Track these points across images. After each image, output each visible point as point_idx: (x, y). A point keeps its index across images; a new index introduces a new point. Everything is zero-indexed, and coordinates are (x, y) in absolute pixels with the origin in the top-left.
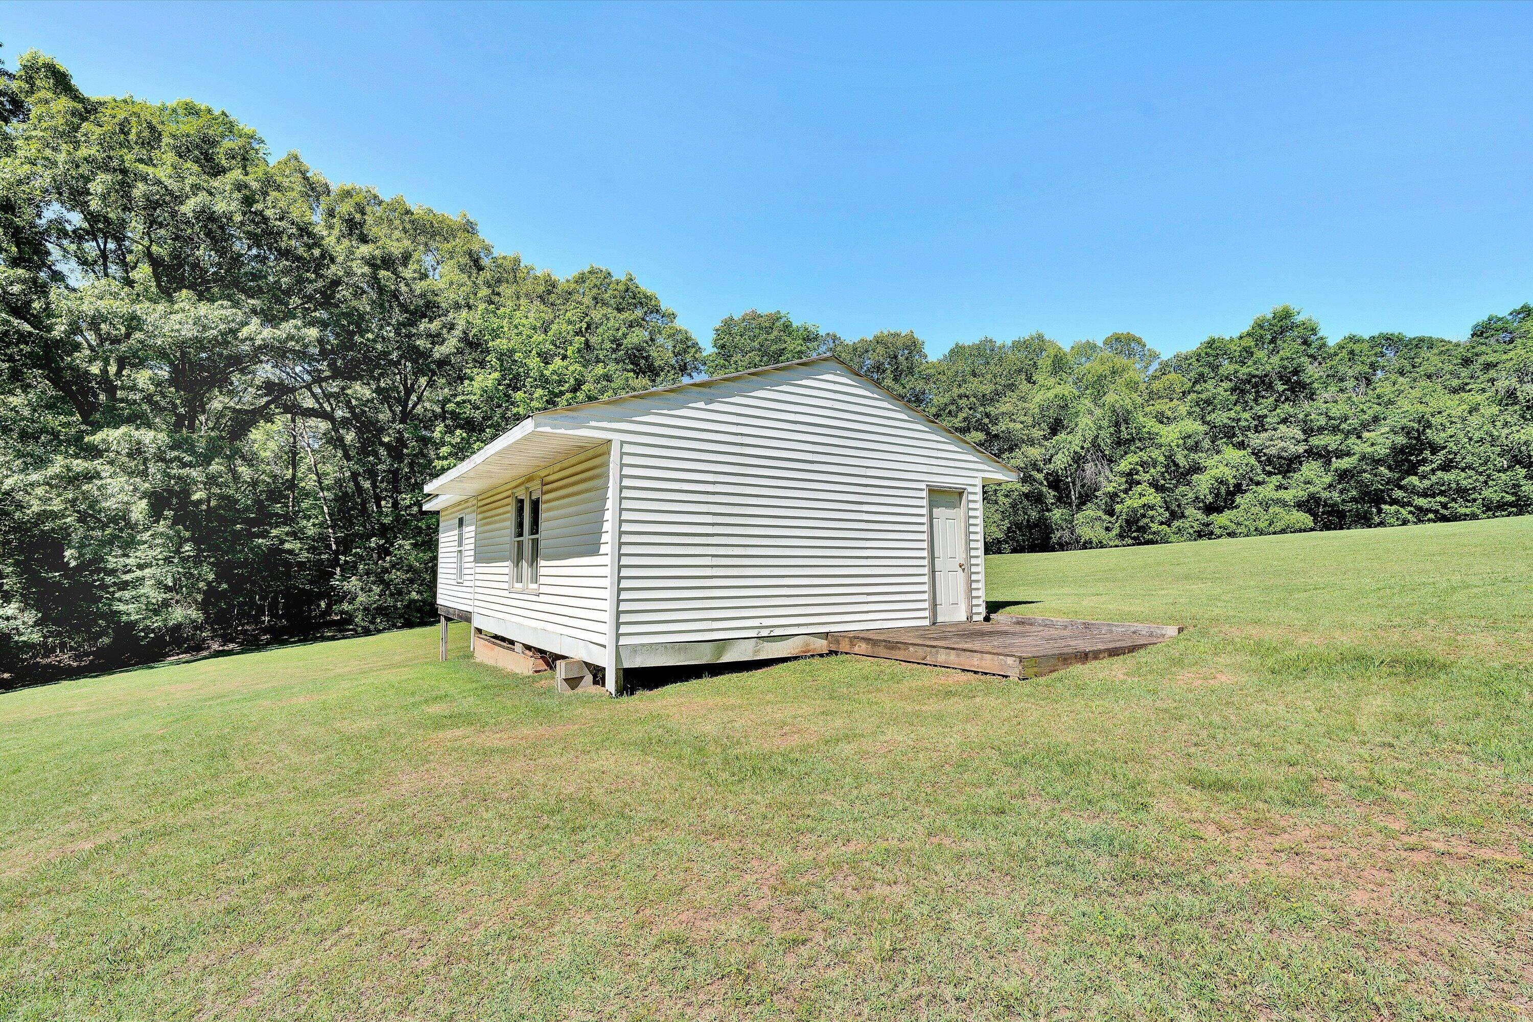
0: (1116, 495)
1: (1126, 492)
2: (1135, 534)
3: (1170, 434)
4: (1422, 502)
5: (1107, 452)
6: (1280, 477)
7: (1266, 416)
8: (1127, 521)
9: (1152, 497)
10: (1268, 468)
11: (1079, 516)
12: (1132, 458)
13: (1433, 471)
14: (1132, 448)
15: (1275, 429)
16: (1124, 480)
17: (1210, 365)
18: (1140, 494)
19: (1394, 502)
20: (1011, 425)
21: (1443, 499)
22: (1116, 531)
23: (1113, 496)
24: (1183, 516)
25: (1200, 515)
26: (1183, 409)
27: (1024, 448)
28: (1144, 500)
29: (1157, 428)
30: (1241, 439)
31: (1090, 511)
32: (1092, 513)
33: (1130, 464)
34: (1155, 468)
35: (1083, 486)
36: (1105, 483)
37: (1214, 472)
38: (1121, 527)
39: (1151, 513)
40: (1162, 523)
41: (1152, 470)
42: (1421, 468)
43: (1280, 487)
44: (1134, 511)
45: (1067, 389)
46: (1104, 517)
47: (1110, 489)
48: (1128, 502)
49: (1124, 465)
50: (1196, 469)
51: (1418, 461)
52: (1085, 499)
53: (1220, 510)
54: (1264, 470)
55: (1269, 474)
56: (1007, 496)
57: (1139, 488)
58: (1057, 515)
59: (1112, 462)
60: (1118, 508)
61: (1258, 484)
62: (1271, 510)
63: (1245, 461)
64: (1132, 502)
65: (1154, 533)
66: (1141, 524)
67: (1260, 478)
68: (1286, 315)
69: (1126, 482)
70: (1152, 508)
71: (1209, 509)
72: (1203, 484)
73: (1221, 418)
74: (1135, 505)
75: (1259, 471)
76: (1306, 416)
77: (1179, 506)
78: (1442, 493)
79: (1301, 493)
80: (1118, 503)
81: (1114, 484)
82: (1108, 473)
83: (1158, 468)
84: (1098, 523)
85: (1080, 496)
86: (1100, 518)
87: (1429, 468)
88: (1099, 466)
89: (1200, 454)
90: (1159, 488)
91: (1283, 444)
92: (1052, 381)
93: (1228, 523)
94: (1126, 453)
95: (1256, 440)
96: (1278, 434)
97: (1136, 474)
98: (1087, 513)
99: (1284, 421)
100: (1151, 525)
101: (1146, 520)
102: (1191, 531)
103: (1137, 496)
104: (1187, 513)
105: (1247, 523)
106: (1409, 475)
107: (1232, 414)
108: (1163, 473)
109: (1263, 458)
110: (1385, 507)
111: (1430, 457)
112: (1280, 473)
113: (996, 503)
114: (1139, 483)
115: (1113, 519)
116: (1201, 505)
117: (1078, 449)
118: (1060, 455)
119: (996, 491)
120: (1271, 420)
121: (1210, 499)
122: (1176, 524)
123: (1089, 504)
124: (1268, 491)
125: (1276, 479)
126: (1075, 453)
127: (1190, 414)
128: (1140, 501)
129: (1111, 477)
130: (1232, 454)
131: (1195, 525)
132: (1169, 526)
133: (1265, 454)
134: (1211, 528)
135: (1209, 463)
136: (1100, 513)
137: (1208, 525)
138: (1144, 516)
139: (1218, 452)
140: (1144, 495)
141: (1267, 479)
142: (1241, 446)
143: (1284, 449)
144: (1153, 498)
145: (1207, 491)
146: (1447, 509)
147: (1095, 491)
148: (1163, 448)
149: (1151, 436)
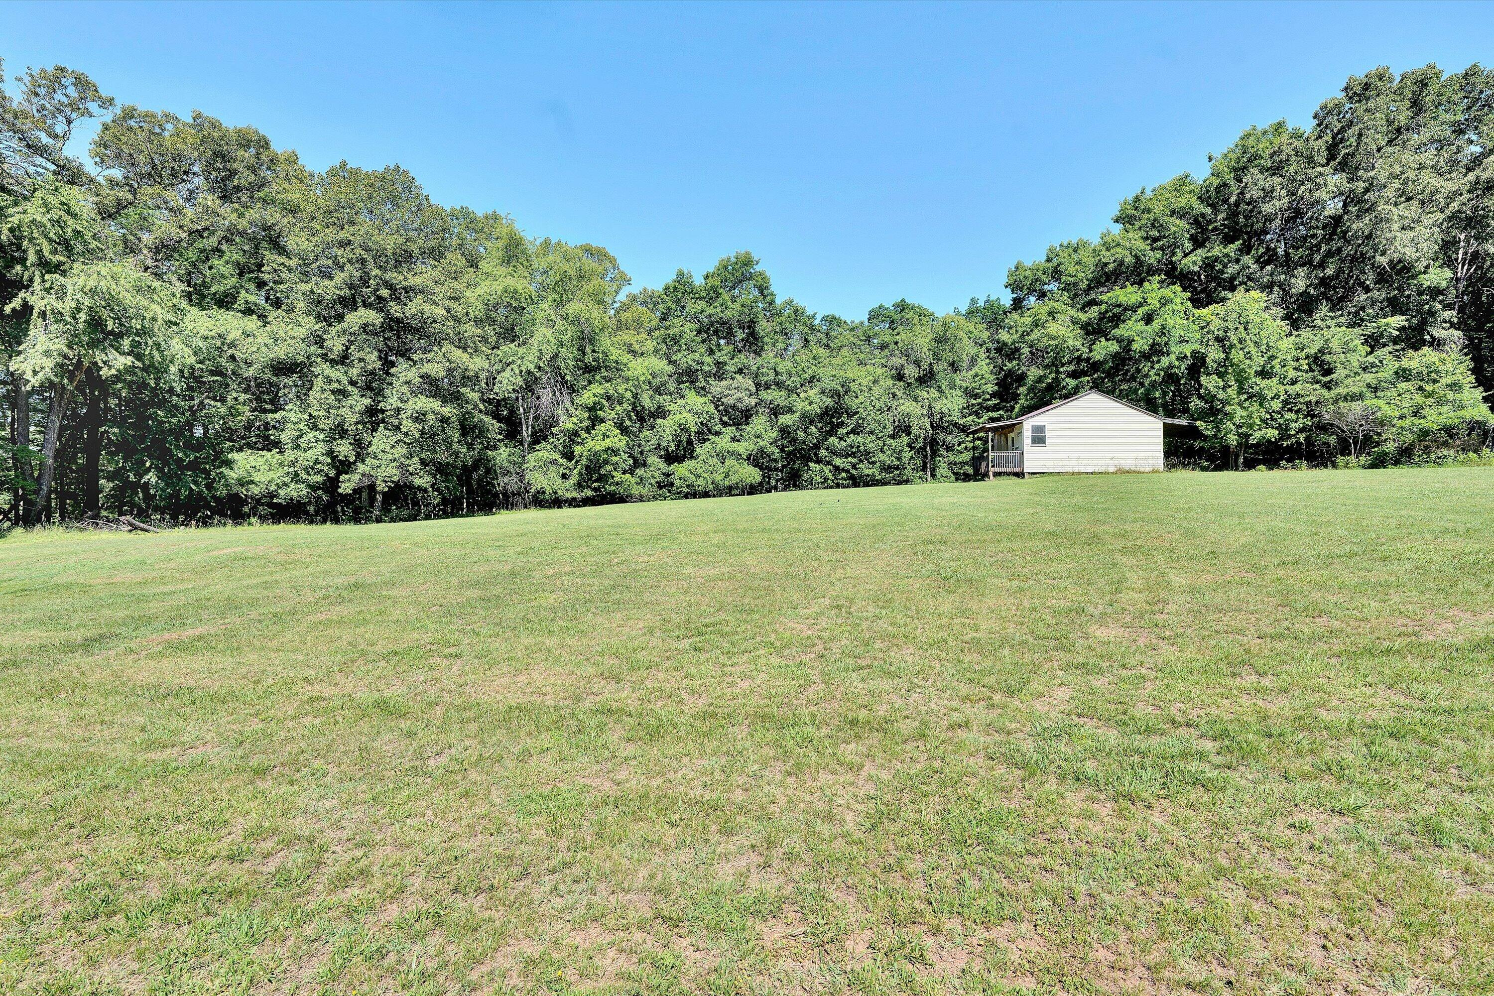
0: (575, 433)
1: (588, 430)
2: (596, 485)
3: (638, 368)
4: (838, 461)
5: (568, 378)
6: (734, 428)
7: (726, 364)
8: (587, 467)
9: (616, 440)
10: (725, 419)
11: (532, 459)
12: (597, 389)
13: (848, 433)
14: (598, 377)
15: (733, 379)
16: (586, 415)
17: (678, 302)
18: (604, 435)
19: (818, 461)
20: (427, 308)
21: (854, 460)
22: (574, 479)
23: (574, 435)
24: (645, 464)
25: (662, 465)
26: (650, 345)
27: (447, 347)
28: (608, 443)
29: (626, 358)
30: (703, 384)
31: (545, 452)
32: (546, 455)
33: (595, 396)
34: (620, 404)
35: (536, 418)
36: (564, 418)
37: (677, 417)
38: (580, 474)
39: (615, 459)
40: (624, 472)
41: (618, 407)
42: (840, 431)
43: (733, 439)
44: (596, 454)
45: (522, 285)
46: (561, 461)
47: (570, 426)
48: (590, 444)
49: (587, 397)
50: (660, 413)
51: (838, 424)
52: (538, 438)
53: (679, 459)
54: (721, 420)
55: (725, 424)
56: (416, 420)
57: (602, 428)
58: (502, 455)
59: (574, 391)
60: (577, 450)
61: (717, 434)
62: (727, 463)
63: (705, 409)
64: (593, 444)
65: (617, 484)
66: (603, 472)
67: (717, 428)
68: (748, 262)
69: (589, 418)
70: (615, 452)
71: (671, 458)
72: (667, 428)
73: (686, 359)
74: (598, 448)
75: (717, 421)
76: (758, 368)
77: (641, 453)
78: (853, 455)
79: (752, 446)
80: (578, 444)
81: (574, 419)
82: (568, 404)
83: (625, 405)
84: (553, 468)
85: (534, 434)
86: (554, 462)
87: (845, 431)
88: (558, 394)
89: (665, 397)
90: (624, 430)
91: (739, 395)
92: (503, 270)
93: (688, 474)
94: (590, 383)
95: (717, 387)
96: (735, 384)
97: (601, 409)
98: (540, 454)
99: (740, 371)
100: (614, 473)
101: (609, 468)
102: (653, 481)
103: (600, 437)
104: (649, 461)
105: (705, 475)
106: (831, 436)
107: (697, 356)
108: (629, 412)
109: (721, 408)
110: (811, 464)
111: (847, 421)
112: (734, 424)
113: (398, 428)
114: (602, 421)
115: (571, 465)
116: (662, 453)
117: (532, 367)
118: (507, 373)
119: (399, 410)
120: (730, 368)
121: (672, 447)
122: (640, 472)
123: (543, 444)
124: (723, 442)
125: (731, 431)
126: (529, 373)
127: (656, 351)
128: (604, 444)
129: (572, 410)
130: (694, 400)
131: (656, 475)
132: (632, 474)
133: (723, 404)
134: (671, 479)
135: (672, 407)
136: (556, 456)
137: (668, 475)
138: (606, 462)
139: (682, 397)
140: (608, 437)
141: (723, 430)
142: (703, 391)
143: (740, 400)
144: (618, 441)
145: (670, 438)
146: (856, 469)
147: (551, 426)
148: (631, 383)
149: (618, 367)
